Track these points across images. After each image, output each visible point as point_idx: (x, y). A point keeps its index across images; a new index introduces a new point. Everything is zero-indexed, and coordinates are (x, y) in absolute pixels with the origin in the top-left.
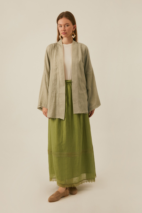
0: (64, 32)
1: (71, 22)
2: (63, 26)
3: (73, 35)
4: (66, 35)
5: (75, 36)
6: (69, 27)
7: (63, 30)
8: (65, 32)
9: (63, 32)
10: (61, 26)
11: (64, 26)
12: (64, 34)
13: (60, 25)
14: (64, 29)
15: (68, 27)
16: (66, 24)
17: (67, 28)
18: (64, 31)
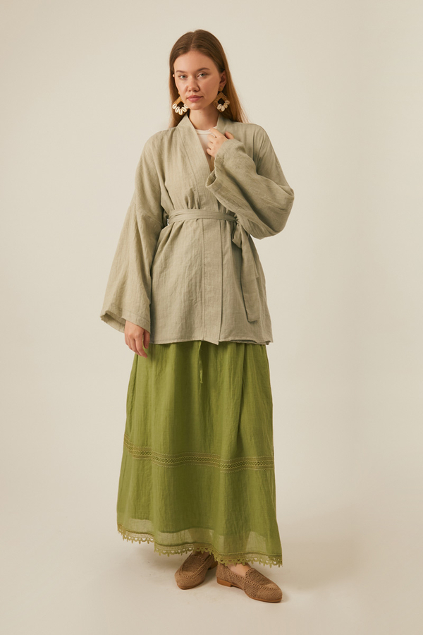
0: (194, 94)
1: (215, 64)
2: (190, 78)
3: (222, 102)
4: (199, 104)
5: (227, 103)
6: (209, 78)
7: (190, 88)
8: (197, 94)
9: (192, 93)
10: (185, 77)
11: (195, 77)
12: (194, 99)
13: (182, 74)
14: (194, 86)
15: (205, 78)
16: (200, 70)
17: (202, 82)
18: (195, 91)
